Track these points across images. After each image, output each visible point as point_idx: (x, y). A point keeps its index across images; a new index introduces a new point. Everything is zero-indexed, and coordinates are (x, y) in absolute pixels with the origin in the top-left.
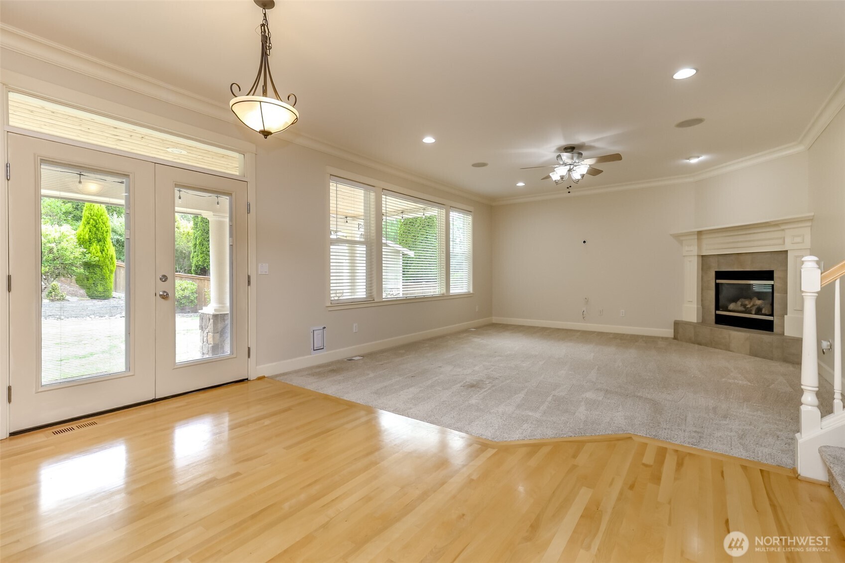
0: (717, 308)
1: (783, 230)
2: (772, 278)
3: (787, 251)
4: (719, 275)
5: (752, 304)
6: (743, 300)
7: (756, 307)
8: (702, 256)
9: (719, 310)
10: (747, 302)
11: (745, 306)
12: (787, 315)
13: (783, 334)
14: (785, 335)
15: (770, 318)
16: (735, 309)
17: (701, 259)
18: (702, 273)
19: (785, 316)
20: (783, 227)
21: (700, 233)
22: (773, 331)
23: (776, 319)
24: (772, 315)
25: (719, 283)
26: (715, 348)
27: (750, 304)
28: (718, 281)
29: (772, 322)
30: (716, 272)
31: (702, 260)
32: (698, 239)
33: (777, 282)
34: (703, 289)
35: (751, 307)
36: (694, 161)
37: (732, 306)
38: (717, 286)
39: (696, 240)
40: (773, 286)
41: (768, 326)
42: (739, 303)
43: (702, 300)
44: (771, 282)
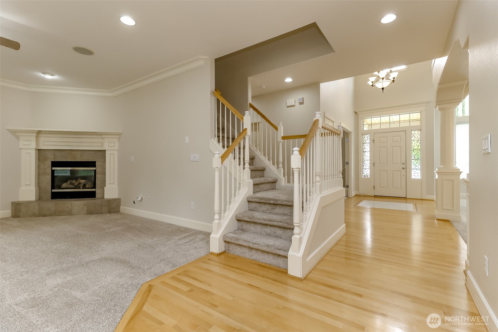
0: (53, 187)
1: (103, 138)
2: (95, 166)
3: (105, 150)
4: (55, 164)
5: (78, 182)
6: (70, 180)
7: (83, 184)
8: (38, 149)
9: (54, 189)
10: (74, 182)
11: (73, 184)
12: (105, 186)
13: (103, 197)
14: (105, 198)
15: (93, 190)
16: (66, 188)
17: (37, 151)
18: (38, 162)
19: (105, 187)
20: (103, 136)
21: (39, 132)
22: (95, 197)
23: (98, 191)
24: (95, 188)
25: (54, 170)
26: (59, 216)
27: (76, 182)
28: (53, 168)
29: (95, 192)
30: (52, 162)
31: (39, 153)
32: (37, 137)
33: (98, 168)
34: (39, 175)
35: (77, 185)
36: (48, 77)
37: (64, 185)
38: (53, 172)
39: (35, 138)
40: (95, 171)
41: (92, 195)
42: (69, 182)
43: (39, 183)
44: (95, 168)
